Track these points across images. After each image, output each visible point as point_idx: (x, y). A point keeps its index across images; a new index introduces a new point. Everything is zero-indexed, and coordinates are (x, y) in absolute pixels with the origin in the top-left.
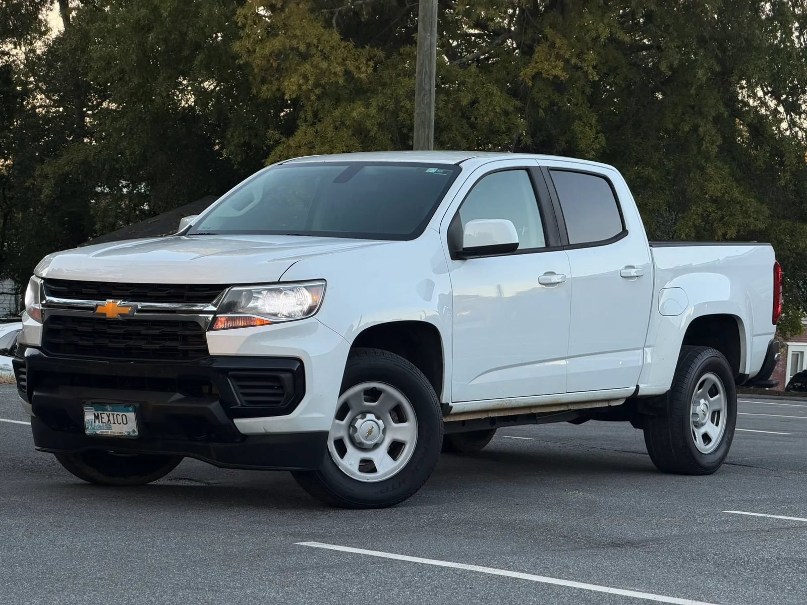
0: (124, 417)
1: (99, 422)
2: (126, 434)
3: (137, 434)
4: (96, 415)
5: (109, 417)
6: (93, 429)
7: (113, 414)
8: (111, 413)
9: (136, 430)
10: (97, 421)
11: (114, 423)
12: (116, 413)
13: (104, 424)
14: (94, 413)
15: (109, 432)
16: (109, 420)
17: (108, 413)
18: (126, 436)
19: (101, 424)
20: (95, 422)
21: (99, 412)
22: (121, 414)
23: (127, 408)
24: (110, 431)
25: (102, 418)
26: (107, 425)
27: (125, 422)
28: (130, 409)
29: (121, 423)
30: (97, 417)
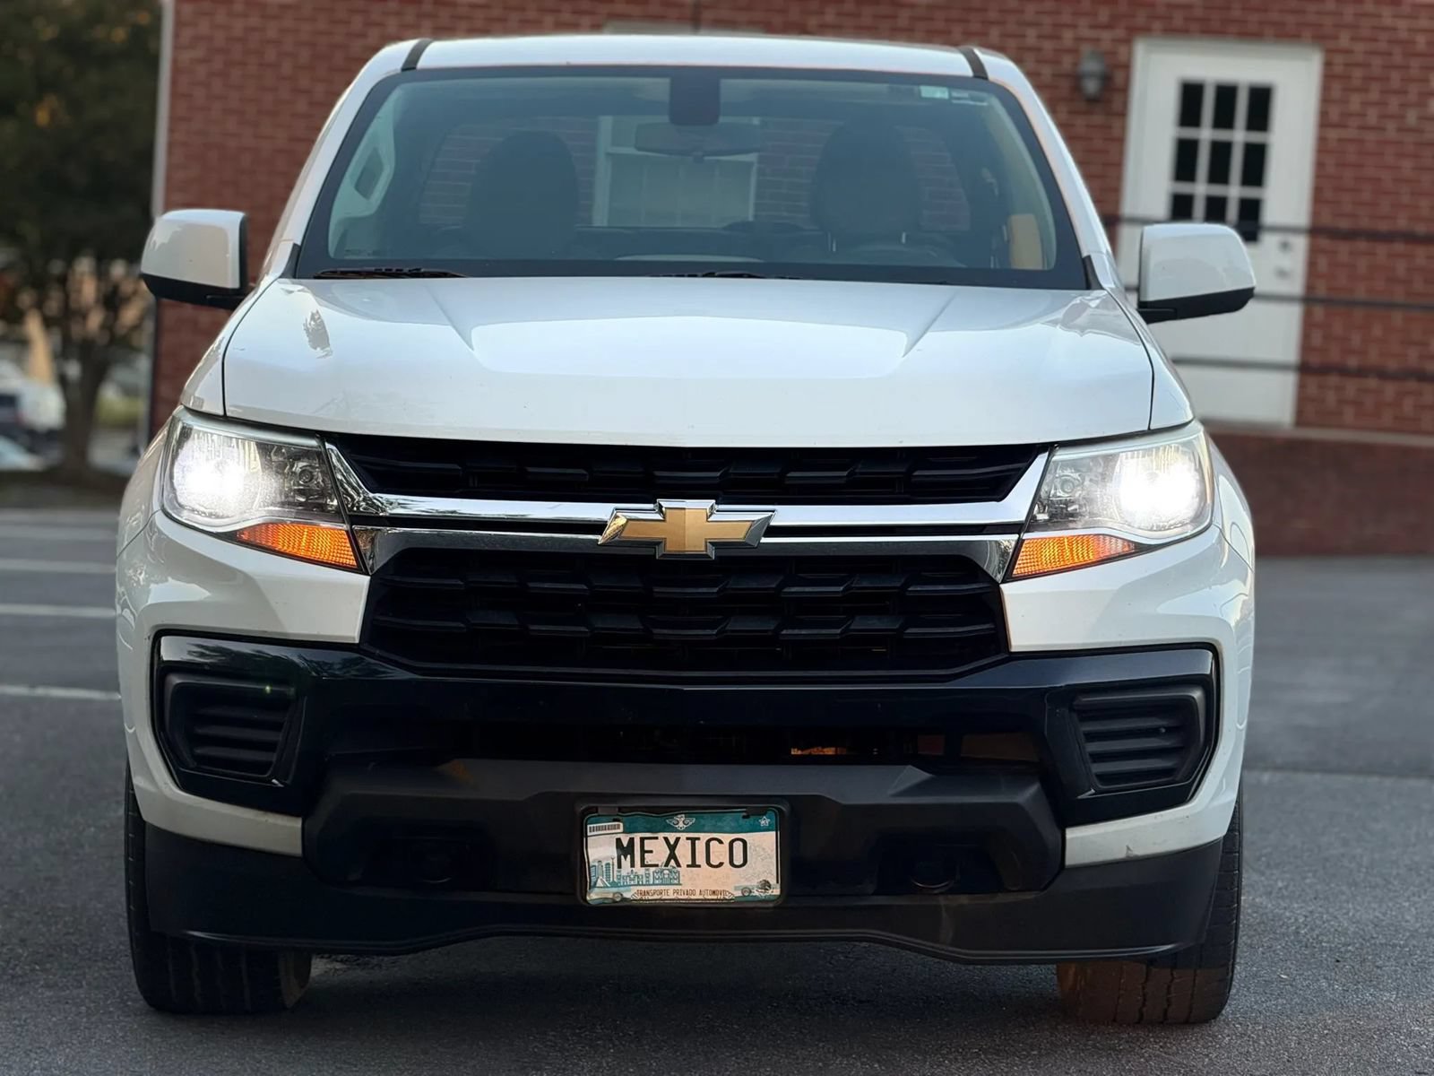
0: (738, 846)
1: (633, 865)
2: (739, 894)
3: (777, 892)
4: (625, 843)
5: (672, 848)
6: (614, 885)
7: (693, 840)
8: (683, 836)
9: (773, 881)
10: (626, 863)
11: (694, 865)
12: (704, 837)
13: (652, 869)
14: (619, 841)
15: (670, 893)
16: (672, 856)
17: (672, 837)
18: (737, 901)
19: (639, 869)
20: (620, 866)
21: (637, 837)
22: (727, 838)
23: (752, 818)
24: (671, 888)
25: (643, 852)
26: (662, 872)
27: (738, 860)
28: (764, 821)
29: (721, 864)
30: (625, 850)
